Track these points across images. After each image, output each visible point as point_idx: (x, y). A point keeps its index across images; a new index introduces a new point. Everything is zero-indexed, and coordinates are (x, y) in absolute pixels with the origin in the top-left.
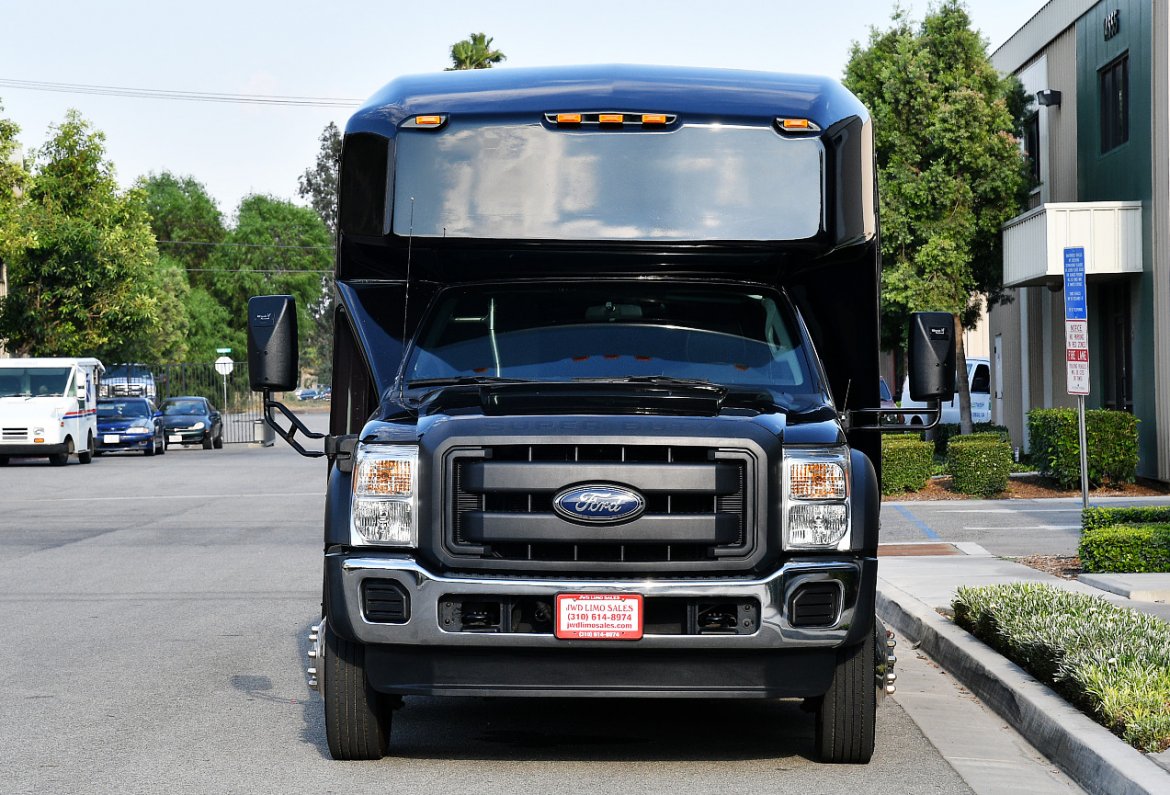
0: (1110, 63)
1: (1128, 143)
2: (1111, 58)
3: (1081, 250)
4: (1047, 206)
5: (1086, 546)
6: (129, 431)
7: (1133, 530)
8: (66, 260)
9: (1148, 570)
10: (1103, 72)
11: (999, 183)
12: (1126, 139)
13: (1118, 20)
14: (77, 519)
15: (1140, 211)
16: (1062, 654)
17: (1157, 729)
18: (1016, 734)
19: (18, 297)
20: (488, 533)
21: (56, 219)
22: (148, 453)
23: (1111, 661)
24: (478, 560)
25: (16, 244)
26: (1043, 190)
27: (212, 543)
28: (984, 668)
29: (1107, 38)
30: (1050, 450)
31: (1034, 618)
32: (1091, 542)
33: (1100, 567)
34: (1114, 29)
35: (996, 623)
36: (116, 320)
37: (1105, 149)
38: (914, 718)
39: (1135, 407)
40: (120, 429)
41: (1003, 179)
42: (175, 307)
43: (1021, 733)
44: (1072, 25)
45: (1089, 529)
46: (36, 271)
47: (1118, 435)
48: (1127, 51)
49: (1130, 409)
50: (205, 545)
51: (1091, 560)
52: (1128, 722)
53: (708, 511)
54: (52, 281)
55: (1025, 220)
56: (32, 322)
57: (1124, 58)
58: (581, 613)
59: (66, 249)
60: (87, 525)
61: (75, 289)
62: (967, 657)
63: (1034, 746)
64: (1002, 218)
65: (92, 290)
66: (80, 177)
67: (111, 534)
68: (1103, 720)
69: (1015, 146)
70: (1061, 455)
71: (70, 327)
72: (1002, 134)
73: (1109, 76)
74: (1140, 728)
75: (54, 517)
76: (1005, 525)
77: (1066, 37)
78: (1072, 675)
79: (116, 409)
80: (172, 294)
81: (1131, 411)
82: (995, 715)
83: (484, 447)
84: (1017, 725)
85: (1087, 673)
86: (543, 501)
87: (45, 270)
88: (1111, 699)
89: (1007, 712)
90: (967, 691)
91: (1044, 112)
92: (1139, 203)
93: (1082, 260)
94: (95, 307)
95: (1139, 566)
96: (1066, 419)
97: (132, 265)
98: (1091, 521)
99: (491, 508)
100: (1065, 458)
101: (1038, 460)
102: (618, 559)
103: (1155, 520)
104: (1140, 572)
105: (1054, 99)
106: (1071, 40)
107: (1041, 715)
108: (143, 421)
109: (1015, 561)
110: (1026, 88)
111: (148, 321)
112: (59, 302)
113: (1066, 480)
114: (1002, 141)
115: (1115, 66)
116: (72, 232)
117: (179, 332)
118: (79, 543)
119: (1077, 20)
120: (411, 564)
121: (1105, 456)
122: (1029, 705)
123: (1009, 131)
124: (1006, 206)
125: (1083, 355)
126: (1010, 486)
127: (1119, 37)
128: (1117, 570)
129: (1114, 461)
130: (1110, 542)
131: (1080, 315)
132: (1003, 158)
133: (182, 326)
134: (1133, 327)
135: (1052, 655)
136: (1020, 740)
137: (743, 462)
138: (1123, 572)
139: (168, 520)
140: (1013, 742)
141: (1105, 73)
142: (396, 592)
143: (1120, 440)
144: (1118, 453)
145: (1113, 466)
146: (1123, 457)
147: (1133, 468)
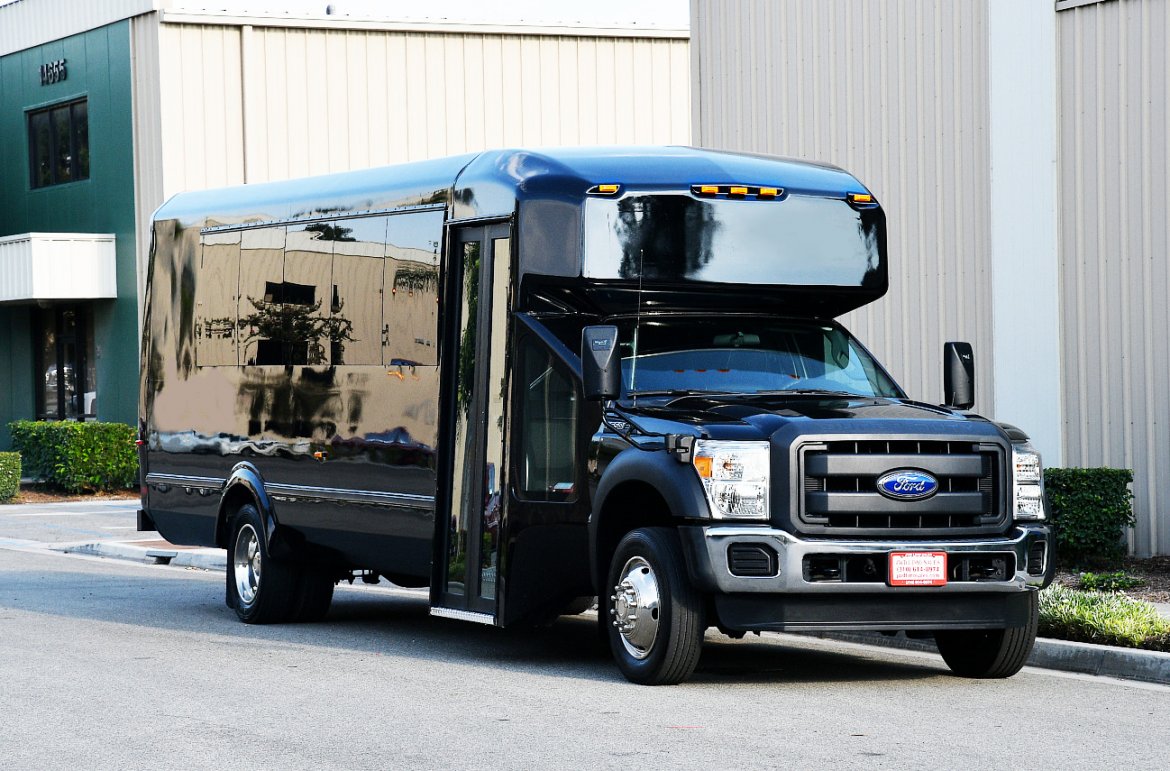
0: (49, 106)
1: (90, 181)
2: (53, 102)
4: (30, 235)
10: (32, 112)
12: (84, 177)
13: (66, 69)
15: (113, 244)
20: (831, 508)
24: (822, 527)
29: (44, 84)
30: (58, 458)
34: (59, 76)
37: (37, 184)
47: (121, 444)
48: (84, 96)
53: (973, 489)
57: (76, 103)
58: (905, 566)
70: (70, 463)
81: (130, 432)
83: (825, 443)
86: (868, 483)
92: (113, 236)
96: (76, 430)
99: (831, 489)
100: (74, 465)
102: (916, 526)
113: (74, 485)
120: (768, 531)
121: (110, 463)
129: (118, 467)
137: (995, 454)
141: (37, 114)
142: (761, 552)
143: (123, 449)
144: (121, 462)
145: (116, 473)
146: (124, 464)
147: (132, 473)
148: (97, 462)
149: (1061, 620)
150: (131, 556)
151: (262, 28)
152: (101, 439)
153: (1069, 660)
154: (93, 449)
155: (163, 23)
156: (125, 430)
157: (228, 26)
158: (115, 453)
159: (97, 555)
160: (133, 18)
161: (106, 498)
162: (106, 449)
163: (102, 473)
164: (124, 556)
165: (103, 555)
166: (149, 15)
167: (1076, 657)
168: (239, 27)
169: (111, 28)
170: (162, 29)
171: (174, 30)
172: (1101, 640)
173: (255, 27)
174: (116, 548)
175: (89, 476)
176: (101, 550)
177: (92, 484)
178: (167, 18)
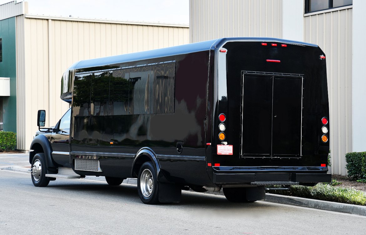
1: (2, 62)
15: (9, 80)
47: (11, 138)
81: (14, 134)
92: (9, 78)
121: (8, 143)
129: (10, 144)
143: (12, 139)
144: (11, 143)
145: (10, 146)
146: (12, 143)
147: (14, 146)
148: (4, 143)
149: (336, 196)
150: (23, 171)
151: (54, 20)
152: (5, 136)
153: (341, 209)
154: (3, 139)
155: (25, 18)
156: (12, 134)
157: (44, 19)
158: (9, 140)
159: (12, 170)
160: (16, 16)
161: (6, 153)
162: (7, 139)
163: (6, 146)
164: (21, 171)
165: (14, 170)
166: (21, 16)
167: (343, 208)
168: (48, 20)
169: (9, 19)
170: (25, 20)
171: (29, 20)
172: (351, 203)
173: (52, 20)
174: (18, 168)
175: (2, 147)
176: (13, 169)
177: (3, 149)
178: (27, 17)
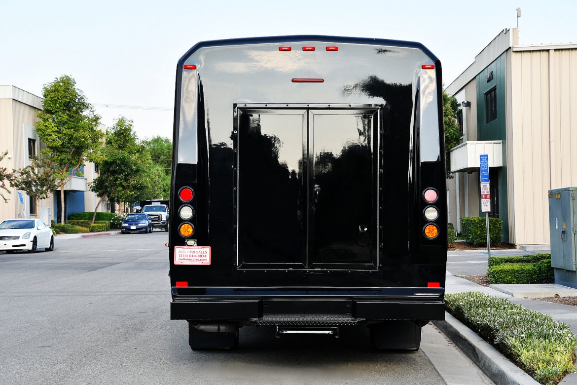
0: (489, 91)
1: (497, 119)
2: (490, 89)
3: (487, 156)
4: (467, 142)
5: (492, 273)
6: (139, 225)
7: (511, 266)
8: (119, 165)
9: (517, 283)
10: (487, 94)
11: (448, 134)
12: (496, 118)
13: (492, 75)
14: (109, 259)
15: (501, 144)
16: (497, 330)
17: (551, 375)
18: (478, 368)
19: (102, 178)
21: (116, 151)
22: (146, 232)
23: (522, 335)
25: (100, 159)
26: (464, 137)
27: (154, 269)
28: (459, 333)
29: (488, 82)
30: (469, 232)
31: (480, 310)
32: (494, 271)
33: (497, 281)
34: (491, 78)
35: (463, 312)
36: (135, 186)
37: (487, 122)
38: (430, 359)
39: (500, 216)
40: (136, 224)
41: (450, 133)
42: (158, 181)
43: (480, 368)
44: (475, 78)
45: (492, 265)
46: (109, 169)
48: (496, 86)
49: (498, 217)
50: (150, 270)
51: (494, 278)
52: (536, 370)
54: (114, 173)
55: (459, 148)
56: (107, 187)
57: (494, 89)
59: (118, 162)
60: (111, 261)
61: (122, 175)
62: (451, 326)
63: (488, 376)
64: (449, 147)
65: (127, 175)
66: (125, 137)
67: (117, 265)
68: (521, 365)
69: (454, 121)
70: (473, 234)
71: (120, 188)
72: (449, 116)
73: (489, 96)
74: (543, 374)
75: (101, 257)
76: (455, 261)
77: (472, 82)
78: (504, 341)
79: (135, 217)
80: (157, 177)
82: (466, 356)
84: (478, 364)
85: (511, 341)
87: (111, 169)
88: (525, 355)
89: (472, 356)
90: (452, 342)
91: (464, 109)
92: (501, 141)
93: (487, 159)
94: (128, 182)
95: (514, 281)
96: (475, 221)
97: (142, 167)
98: (493, 262)
100: (475, 235)
101: (465, 236)
103: (518, 262)
104: (514, 284)
105: (468, 104)
106: (474, 83)
107: (490, 360)
108: (144, 221)
109: (462, 277)
110: (457, 101)
111: (147, 187)
112: (116, 180)
113: (475, 243)
114: (449, 119)
115: (491, 92)
116: (121, 156)
117: (159, 190)
118: (104, 269)
119: (477, 76)
122: (483, 354)
123: (452, 116)
124: (451, 142)
125: (488, 197)
126: (455, 245)
127: (493, 81)
128: (504, 283)
130: (502, 271)
131: (486, 181)
132: (450, 125)
133: (161, 188)
134: (499, 187)
135: (492, 330)
136: (480, 372)
138: (507, 283)
139: (141, 259)
140: (477, 373)
141: (488, 94)
143: (495, 229)
144: (494, 233)
151: (559, 50)
155: (513, 52)
157: (543, 51)
158: (492, 230)
160: (506, 51)
166: (509, 50)
168: (548, 51)
169: (501, 57)
170: (513, 54)
171: (519, 55)
173: (555, 50)
178: (515, 50)
